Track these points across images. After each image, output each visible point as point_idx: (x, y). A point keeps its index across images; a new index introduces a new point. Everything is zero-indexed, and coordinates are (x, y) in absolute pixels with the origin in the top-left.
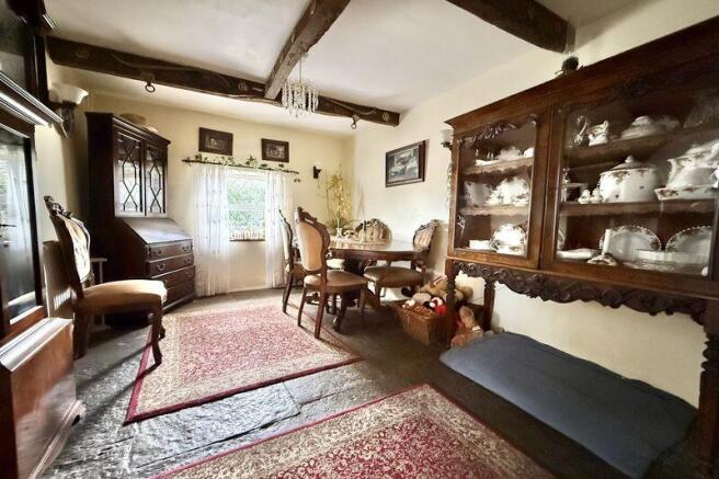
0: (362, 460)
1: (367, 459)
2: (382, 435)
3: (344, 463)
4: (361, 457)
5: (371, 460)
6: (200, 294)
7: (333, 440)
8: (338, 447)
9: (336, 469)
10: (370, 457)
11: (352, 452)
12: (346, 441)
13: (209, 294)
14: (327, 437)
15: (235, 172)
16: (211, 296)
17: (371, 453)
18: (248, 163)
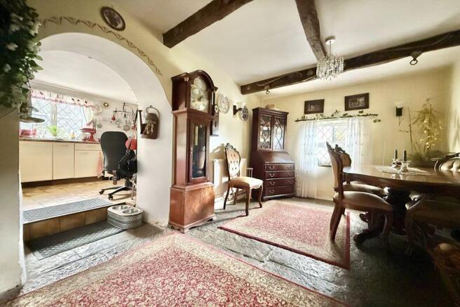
0: (255, 299)
1: (259, 301)
2: (283, 303)
3: (248, 292)
4: (258, 298)
5: (259, 303)
6: (298, 195)
7: (258, 281)
8: (255, 285)
9: (241, 290)
10: (261, 302)
11: (257, 293)
12: (262, 287)
13: (303, 196)
14: (257, 278)
15: (325, 122)
16: (304, 198)
17: (265, 302)
18: (333, 115)
